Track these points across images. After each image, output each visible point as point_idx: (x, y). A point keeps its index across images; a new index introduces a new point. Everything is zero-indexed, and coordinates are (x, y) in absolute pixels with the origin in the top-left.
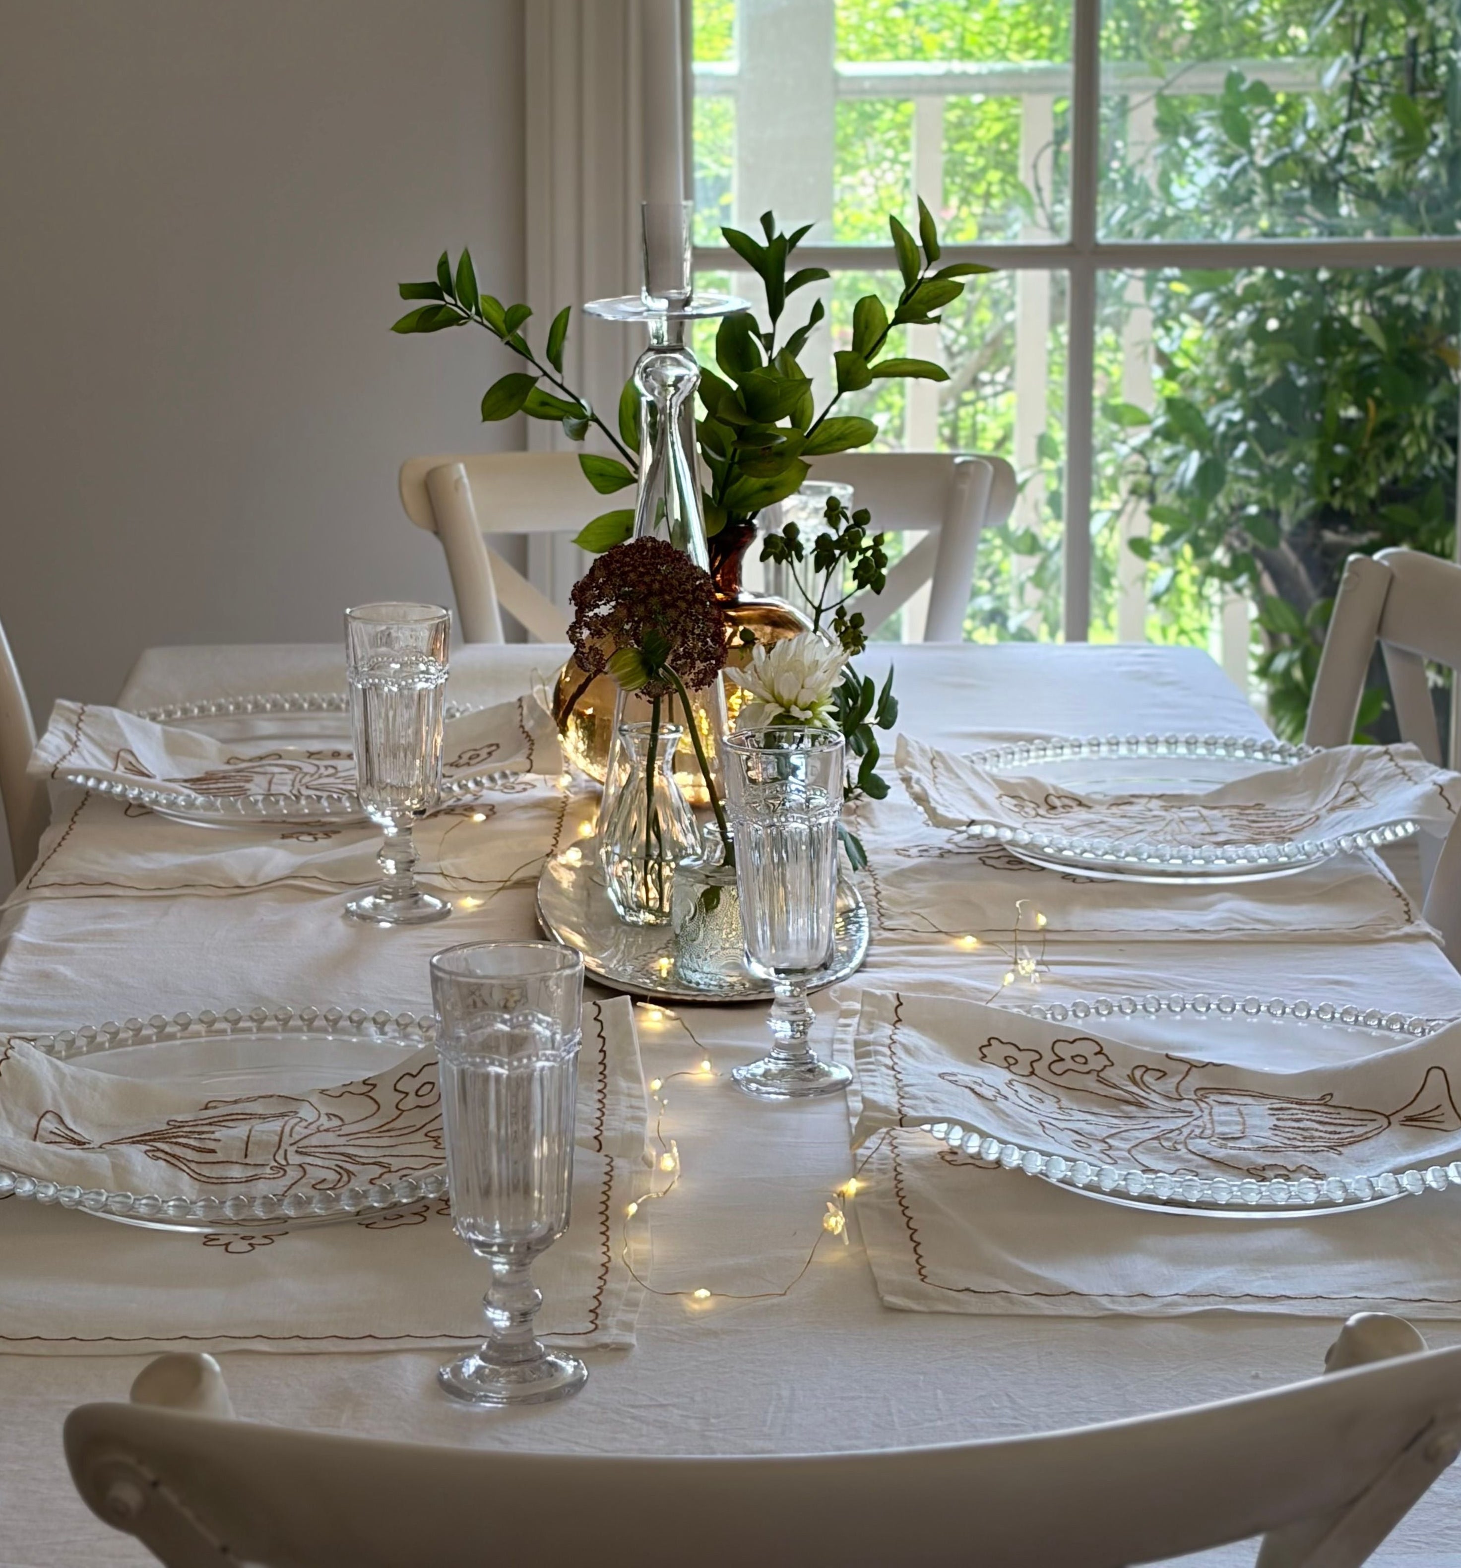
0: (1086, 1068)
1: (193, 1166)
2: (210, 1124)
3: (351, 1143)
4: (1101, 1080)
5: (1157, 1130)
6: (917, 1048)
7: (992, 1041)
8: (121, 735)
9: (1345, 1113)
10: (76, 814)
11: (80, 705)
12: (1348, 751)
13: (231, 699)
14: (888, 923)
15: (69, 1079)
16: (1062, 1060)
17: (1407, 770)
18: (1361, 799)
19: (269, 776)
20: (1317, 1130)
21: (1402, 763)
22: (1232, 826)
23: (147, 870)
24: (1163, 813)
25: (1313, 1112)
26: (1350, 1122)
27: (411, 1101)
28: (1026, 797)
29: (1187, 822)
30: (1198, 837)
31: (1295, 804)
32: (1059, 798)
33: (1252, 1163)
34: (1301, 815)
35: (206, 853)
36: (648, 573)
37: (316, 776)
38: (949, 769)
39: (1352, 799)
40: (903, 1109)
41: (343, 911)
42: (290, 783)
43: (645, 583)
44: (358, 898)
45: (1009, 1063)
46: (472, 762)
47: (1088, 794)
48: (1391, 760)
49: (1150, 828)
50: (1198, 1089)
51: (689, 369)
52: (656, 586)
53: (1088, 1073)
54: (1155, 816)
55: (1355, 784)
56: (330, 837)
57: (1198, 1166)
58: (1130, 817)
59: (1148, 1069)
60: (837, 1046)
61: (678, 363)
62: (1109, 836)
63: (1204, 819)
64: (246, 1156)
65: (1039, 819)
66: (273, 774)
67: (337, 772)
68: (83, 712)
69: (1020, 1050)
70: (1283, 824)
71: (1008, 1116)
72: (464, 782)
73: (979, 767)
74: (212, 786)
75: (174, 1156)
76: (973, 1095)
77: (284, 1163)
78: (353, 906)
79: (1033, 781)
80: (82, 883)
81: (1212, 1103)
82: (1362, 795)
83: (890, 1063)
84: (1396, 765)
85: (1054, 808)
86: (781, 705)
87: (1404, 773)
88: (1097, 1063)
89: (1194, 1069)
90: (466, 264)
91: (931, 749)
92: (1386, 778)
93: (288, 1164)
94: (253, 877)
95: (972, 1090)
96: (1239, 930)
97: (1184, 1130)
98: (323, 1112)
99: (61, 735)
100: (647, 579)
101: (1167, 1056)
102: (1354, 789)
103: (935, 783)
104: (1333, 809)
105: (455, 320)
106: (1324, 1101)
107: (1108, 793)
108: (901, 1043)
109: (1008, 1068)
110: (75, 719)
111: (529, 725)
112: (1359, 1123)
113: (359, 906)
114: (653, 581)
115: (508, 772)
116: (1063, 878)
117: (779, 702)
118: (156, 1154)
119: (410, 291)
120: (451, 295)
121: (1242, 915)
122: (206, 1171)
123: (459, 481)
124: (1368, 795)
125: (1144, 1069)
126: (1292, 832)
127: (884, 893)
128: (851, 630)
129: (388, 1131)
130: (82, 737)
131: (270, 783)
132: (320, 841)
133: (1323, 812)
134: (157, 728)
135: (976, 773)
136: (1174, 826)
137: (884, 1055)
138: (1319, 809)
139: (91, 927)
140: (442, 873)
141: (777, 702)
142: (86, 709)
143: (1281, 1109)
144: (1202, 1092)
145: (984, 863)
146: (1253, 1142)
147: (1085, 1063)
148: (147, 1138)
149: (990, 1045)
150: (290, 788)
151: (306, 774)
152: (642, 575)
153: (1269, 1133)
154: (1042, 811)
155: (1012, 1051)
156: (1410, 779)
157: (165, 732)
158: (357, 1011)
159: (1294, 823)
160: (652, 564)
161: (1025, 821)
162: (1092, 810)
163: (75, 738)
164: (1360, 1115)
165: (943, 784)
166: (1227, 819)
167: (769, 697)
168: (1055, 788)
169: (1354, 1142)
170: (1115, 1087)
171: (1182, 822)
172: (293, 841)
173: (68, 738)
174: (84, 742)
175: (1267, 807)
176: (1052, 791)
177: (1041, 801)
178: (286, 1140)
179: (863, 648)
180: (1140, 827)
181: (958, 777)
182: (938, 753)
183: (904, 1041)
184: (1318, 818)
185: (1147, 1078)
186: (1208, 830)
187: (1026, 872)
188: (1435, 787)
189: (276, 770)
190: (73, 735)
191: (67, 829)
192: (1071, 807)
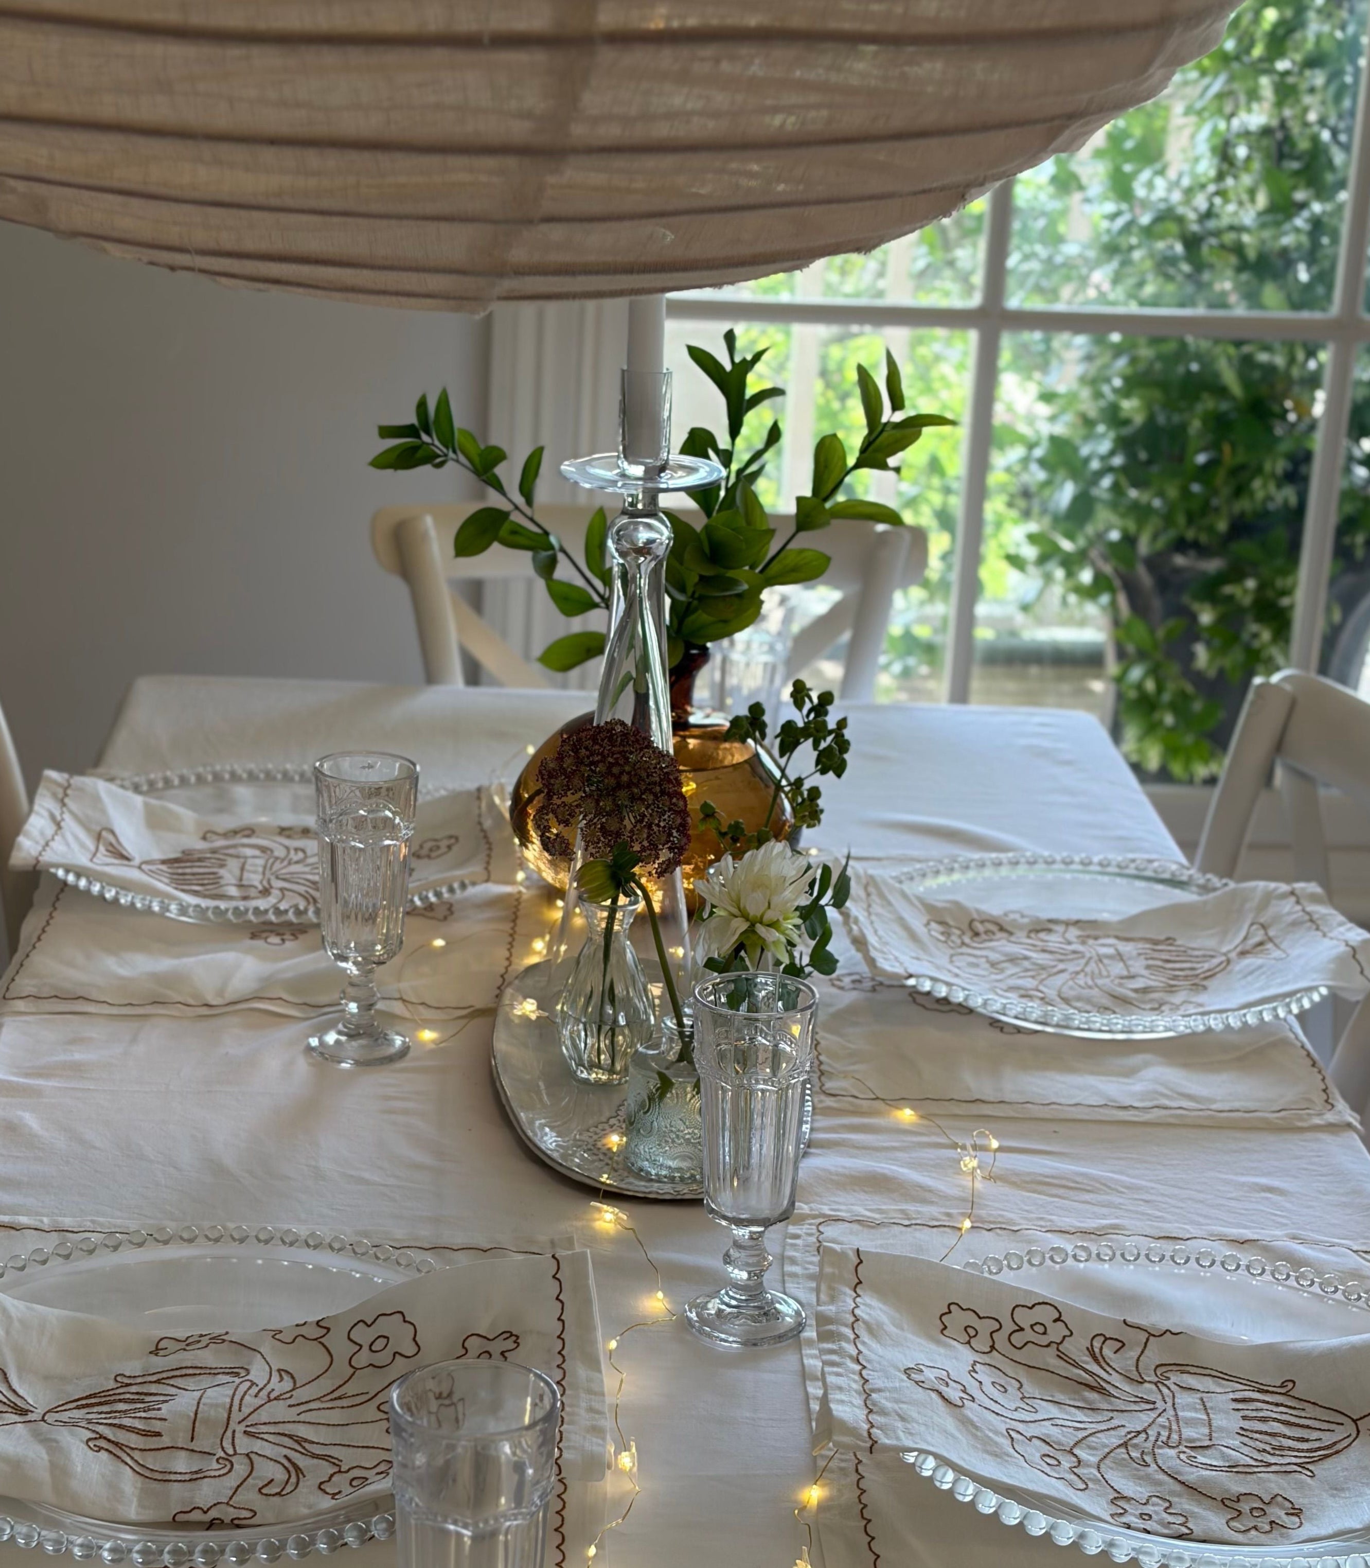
0: (1044, 1340)
1: (137, 1455)
2: (158, 1382)
3: (302, 1417)
4: (1061, 1356)
5: (1123, 1431)
6: (880, 1325)
7: (952, 1307)
8: (104, 811)
9: (1311, 1411)
10: (58, 899)
11: (66, 776)
12: (1255, 888)
13: (209, 769)
14: (829, 1085)
15: (16, 1324)
16: (1022, 1329)
17: (1315, 917)
18: (1269, 946)
19: (242, 860)
20: (1284, 1436)
21: (1310, 908)
22: (1148, 967)
23: (122, 978)
24: (1080, 948)
25: (1277, 1405)
26: (1317, 1424)
27: (365, 1354)
28: (951, 923)
29: (1106, 961)
30: (1117, 981)
31: (1204, 941)
32: (982, 922)
33: (1227, 1491)
34: (1212, 957)
35: (178, 956)
36: (616, 764)
37: (286, 863)
38: (882, 896)
39: (1261, 944)
40: (873, 1431)
41: (302, 1047)
42: (260, 869)
43: (613, 775)
44: (321, 1031)
45: (970, 1336)
46: (433, 854)
47: (1006, 915)
48: (1298, 902)
49: (1072, 967)
50: (1157, 1366)
51: (662, 534)
52: (625, 778)
53: (1048, 1346)
54: (1074, 952)
55: (1264, 927)
56: (297, 938)
57: (1172, 1493)
58: (1051, 952)
59: (1106, 1339)
60: (788, 1268)
61: (649, 527)
62: (1033, 977)
63: (1120, 956)
64: (192, 1439)
65: (964, 950)
66: (246, 858)
67: (306, 857)
68: (69, 786)
69: (980, 1318)
70: (1195, 965)
71: (977, 1428)
72: (424, 893)
73: (906, 887)
74: (188, 871)
75: (116, 1444)
76: (939, 1401)
77: (231, 1452)
78: (314, 1042)
79: (957, 904)
80: (56, 997)
81: (1173, 1387)
82: (1270, 940)
83: (854, 1352)
84: (1304, 910)
85: (977, 934)
86: (747, 920)
87: (1312, 921)
88: (1056, 1332)
89: (1152, 1338)
90: (444, 402)
91: (865, 873)
92: (1295, 924)
93: (235, 1453)
94: (220, 993)
95: (940, 1393)
96: (1166, 1108)
97: (1150, 1432)
98: (274, 1368)
99: (46, 814)
100: (615, 770)
101: (1125, 1321)
102: (1262, 932)
103: (870, 914)
104: (1243, 953)
105: (431, 459)
106: (1287, 1387)
107: (1026, 912)
108: (866, 1323)
109: (969, 1343)
110: (60, 792)
111: (488, 823)
112: (1325, 1426)
113: (322, 1042)
114: (621, 773)
115: (467, 882)
116: (991, 1024)
117: (745, 917)
118: (98, 1443)
119: (387, 432)
120: (428, 433)
121: (1167, 1088)
122: (150, 1461)
123: (425, 536)
124: (1277, 941)
125: (1102, 1339)
126: (1206, 978)
127: (823, 1042)
128: (807, 803)
129: (340, 1398)
130: (67, 816)
131: (242, 869)
132: (288, 944)
133: (1233, 955)
134: (138, 800)
135: (904, 895)
136: (1092, 966)
137: (847, 1340)
138: (1229, 951)
139: (62, 1057)
140: (401, 999)
141: (743, 916)
142: (72, 781)
143: (1244, 1400)
144: (1164, 1369)
145: (914, 1001)
146: (1224, 1456)
147: (1045, 1333)
148: (93, 1401)
149: (950, 1312)
150: (260, 877)
151: (277, 858)
152: (611, 765)
153: (1236, 1442)
154: (967, 940)
155: (972, 1320)
156: (1318, 929)
157: (146, 805)
158: (313, 1234)
159: (1206, 966)
160: (620, 753)
161: (952, 952)
162: (1013, 939)
163: (59, 818)
164: (1327, 1415)
165: (877, 915)
166: (1142, 957)
167: (735, 911)
168: (977, 911)
169: (1326, 1456)
170: (1076, 1365)
171: (1101, 961)
172: (259, 943)
173: (52, 817)
174: (69, 823)
175: (1179, 942)
176: (975, 916)
177: (965, 926)
178: (236, 1416)
179: (819, 821)
180: (1061, 966)
181: (890, 903)
182: (872, 877)
183: (866, 1317)
184: (1228, 961)
185: (1107, 1352)
186: (1125, 973)
187: (954, 1015)
188: (1348, 949)
189: (249, 852)
190: (57, 813)
191: (48, 917)
192: (993, 933)
